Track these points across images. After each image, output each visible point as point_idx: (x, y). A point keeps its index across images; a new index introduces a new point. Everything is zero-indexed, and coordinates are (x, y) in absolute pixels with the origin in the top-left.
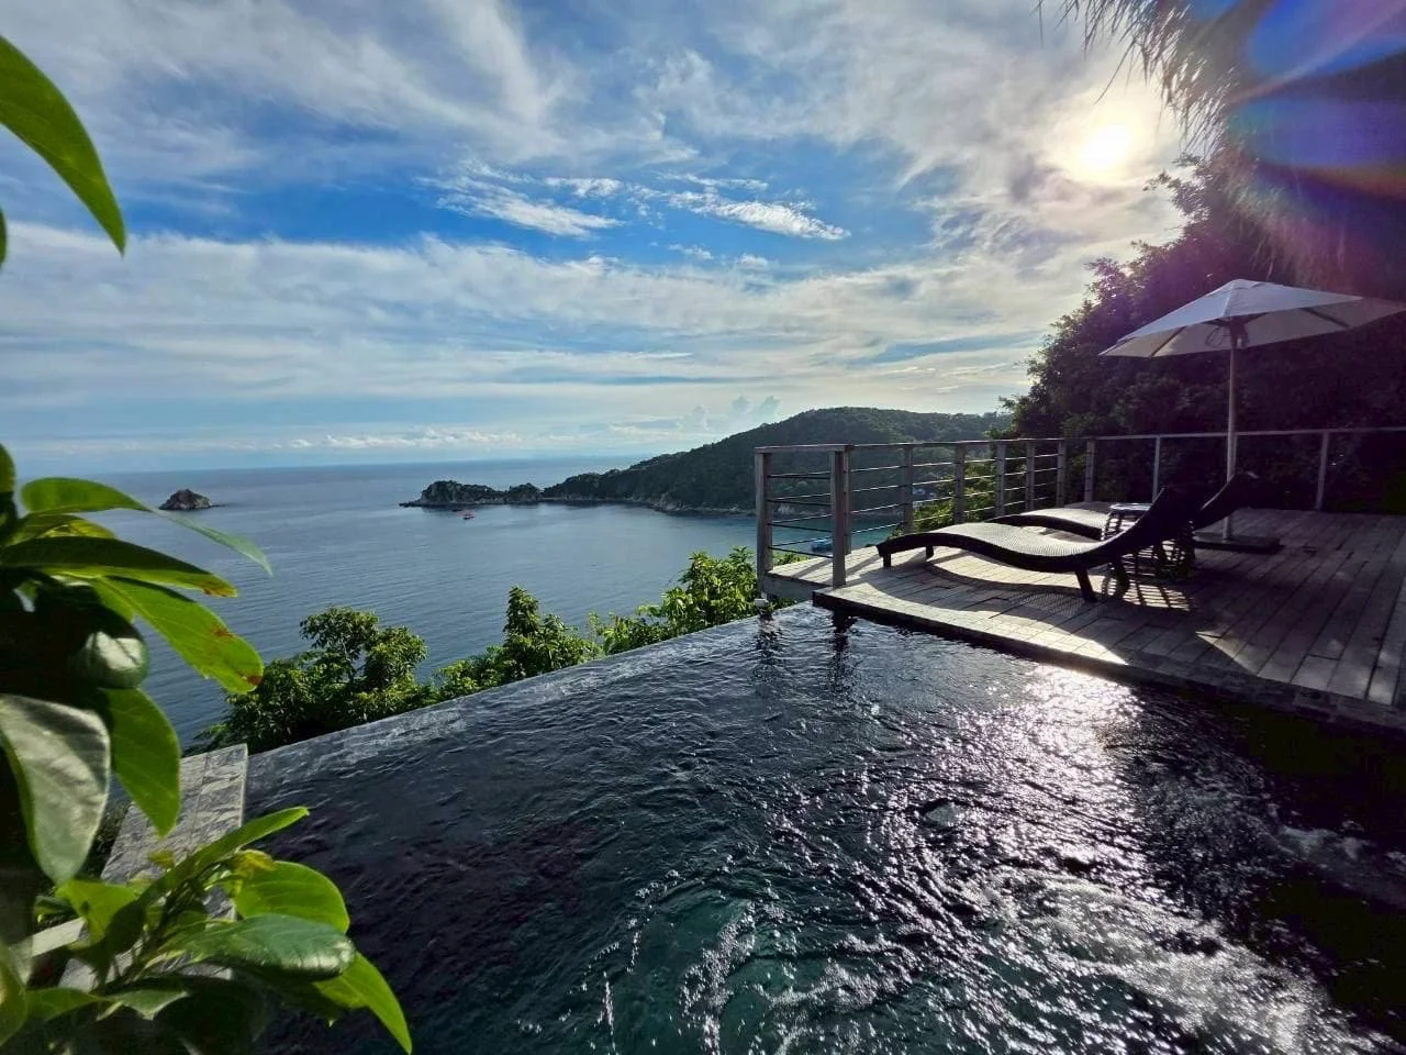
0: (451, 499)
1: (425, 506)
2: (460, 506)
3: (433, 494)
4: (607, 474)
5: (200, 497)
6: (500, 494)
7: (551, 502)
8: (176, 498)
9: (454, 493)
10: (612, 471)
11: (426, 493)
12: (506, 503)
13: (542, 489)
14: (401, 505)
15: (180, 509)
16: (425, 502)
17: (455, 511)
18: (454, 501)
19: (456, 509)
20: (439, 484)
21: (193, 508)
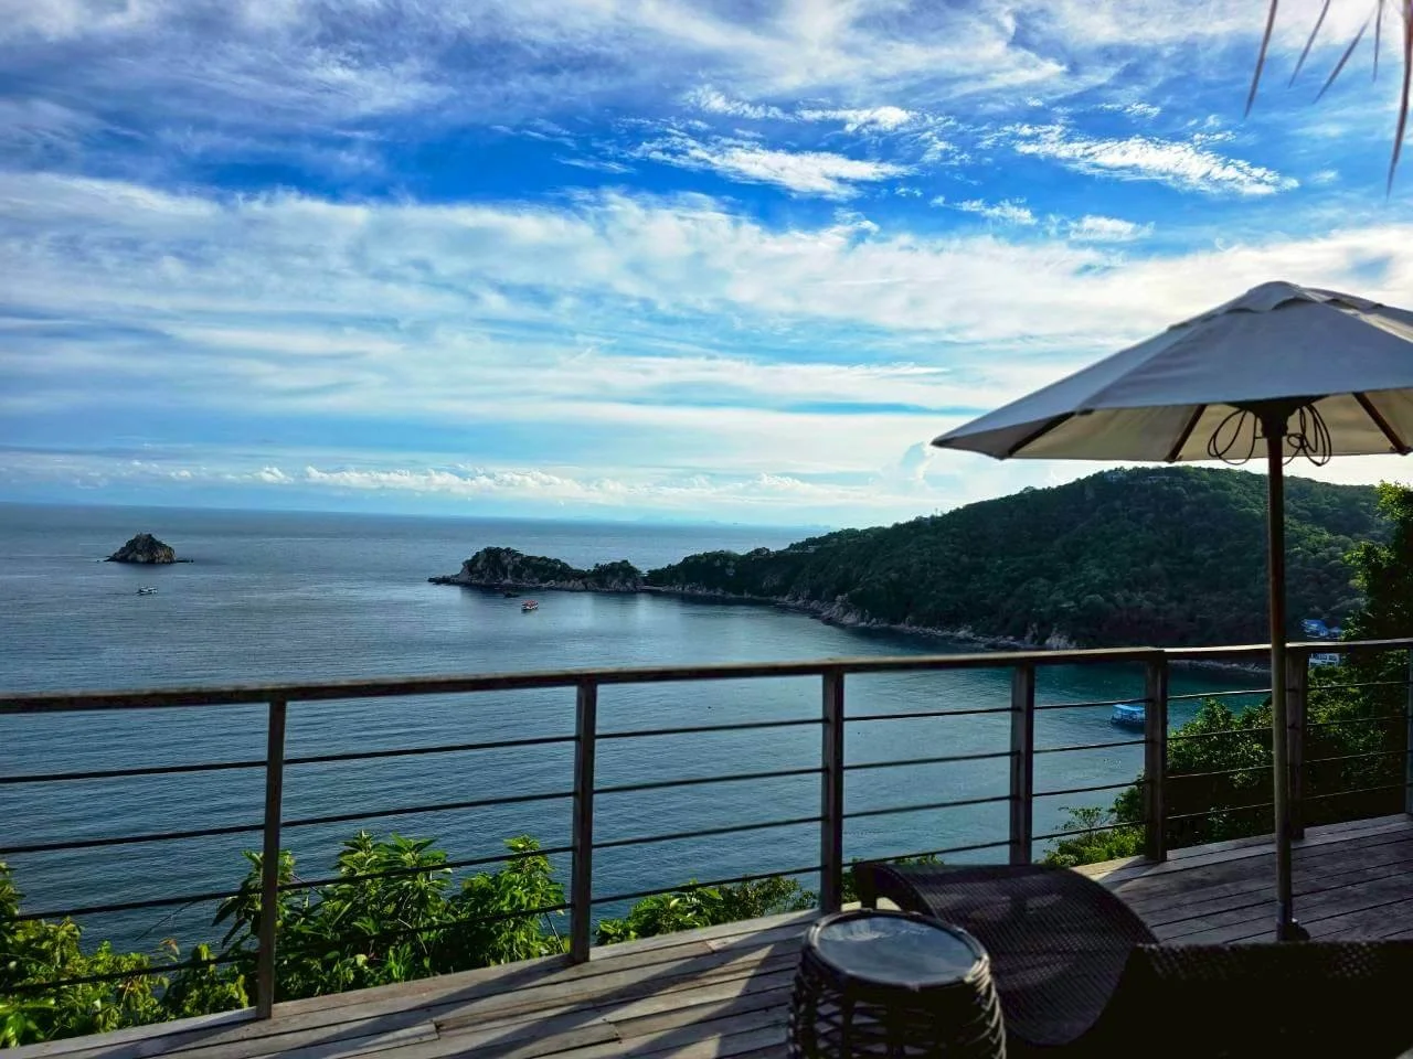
0: (505, 577)
1: (466, 585)
2: (517, 589)
3: (479, 564)
4: (750, 555)
5: (165, 548)
6: (580, 575)
7: (655, 594)
8: (132, 545)
9: (510, 568)
10: (758, 551)
11: (470, 565)
12: (586, 590)
13: (645, 572)
15: (134, 562)
16: (465, 578)
17: (508, 596)
18: (508, 581)
19: (511, 592)
20: (489, 551)
21: (151, 562)
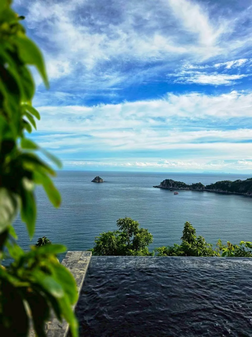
0: (170, 186)
1: (161, 188)
2: (173, 189)
3: (164, 183)
4: (235, 182)
5: (101, 179)
6: (188, 186)
7: (209, 191)
8: (96, 178)
9: (171, 184)
10: (237, 181)
11: (162, 183)
12: (190, 190)
13: (205, 186)
14: (153, 187)
15: (96, 182)
16: (161, 186)
17: (171, 191)
18: (171, 187)
19: (171, 190)
20: (166, 180)
21: (99, 182)
